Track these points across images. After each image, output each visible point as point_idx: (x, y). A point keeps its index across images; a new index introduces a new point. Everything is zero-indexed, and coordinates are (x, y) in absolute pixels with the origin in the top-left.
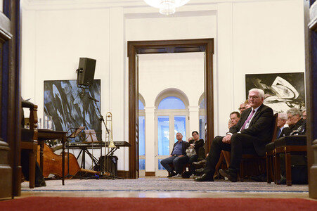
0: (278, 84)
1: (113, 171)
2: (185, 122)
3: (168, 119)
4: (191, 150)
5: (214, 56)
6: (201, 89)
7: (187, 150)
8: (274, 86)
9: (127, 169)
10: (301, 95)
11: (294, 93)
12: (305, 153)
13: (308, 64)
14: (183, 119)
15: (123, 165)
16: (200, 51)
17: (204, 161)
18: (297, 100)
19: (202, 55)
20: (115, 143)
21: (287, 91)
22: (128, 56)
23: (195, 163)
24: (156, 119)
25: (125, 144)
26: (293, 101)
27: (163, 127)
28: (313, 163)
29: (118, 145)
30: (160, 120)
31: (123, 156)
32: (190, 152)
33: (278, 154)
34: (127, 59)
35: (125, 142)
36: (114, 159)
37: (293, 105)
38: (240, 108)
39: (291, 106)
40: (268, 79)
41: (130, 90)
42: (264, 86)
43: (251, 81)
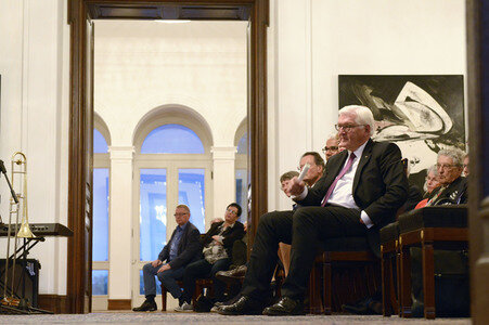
0: (408, 99)
1: (29, 295)
2: (203, 185)
3: (163, 178)
4: (216, 249)
5: (270, 31)
6: (241, 111)
7: (205, 250)
8: (400, 104)
9: (62, 291)
10: (458, 126)
11: (442, 119)
12: (464, 245)
13: (472, 21)
14: (201, 179)
15: (53, 280)
16: (239, 19)
17: (242, 268)
18: (449, 136)
19: (243, 27)
20: (32, 227)
21: (427, 116)
22: (70, 20)
23: (223, 273)
24: (137, 177)
25: (58, 230)
26: (441, 137)
27: (153, 197)
28: (481, 252)
29: (40, 233)
30: (146, 179)
31: (52, 259)
32: (214, 252)
33: (406, 248)
34: (67, 29)
35: (58, 226)
36: (30, 267)
37: (440, 146)
38: (326, 149)
39: (436, 150)
40: (388, 86)
41: (72, 103)
42: (379, 103)
43: (351, 88)
